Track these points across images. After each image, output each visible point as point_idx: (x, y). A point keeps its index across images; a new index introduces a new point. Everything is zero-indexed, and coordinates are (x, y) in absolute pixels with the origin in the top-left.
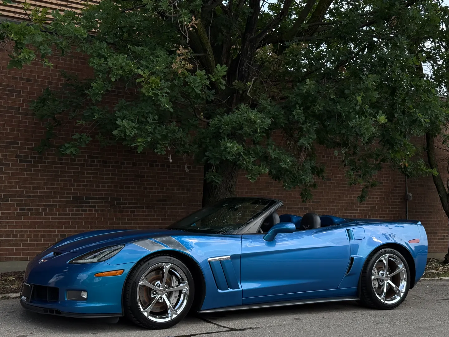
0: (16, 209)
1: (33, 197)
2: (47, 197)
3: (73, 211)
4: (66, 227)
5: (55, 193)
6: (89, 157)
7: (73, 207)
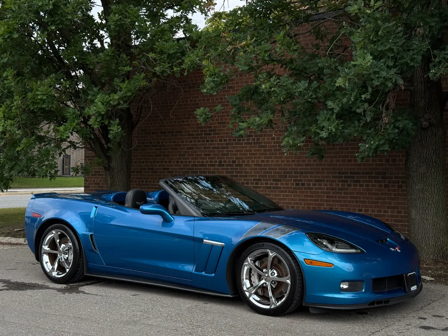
0: (293, 184)
1: (306, 173)
2: (317, 173)
3: (339, 186)
4: (333, 201)
5: (323, 169)
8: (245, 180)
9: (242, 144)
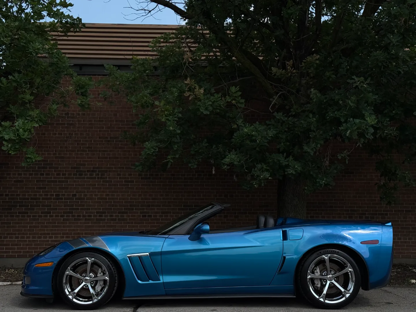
0: (139, 216)
1: (152, 206)
2: (163, 206)
5: (169, 202)
8: (86, 213)
9: (84, 178)
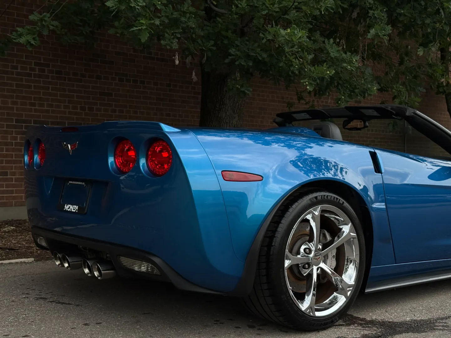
3: (17, 140)
6: (36, 64)
7: (17, 133)
